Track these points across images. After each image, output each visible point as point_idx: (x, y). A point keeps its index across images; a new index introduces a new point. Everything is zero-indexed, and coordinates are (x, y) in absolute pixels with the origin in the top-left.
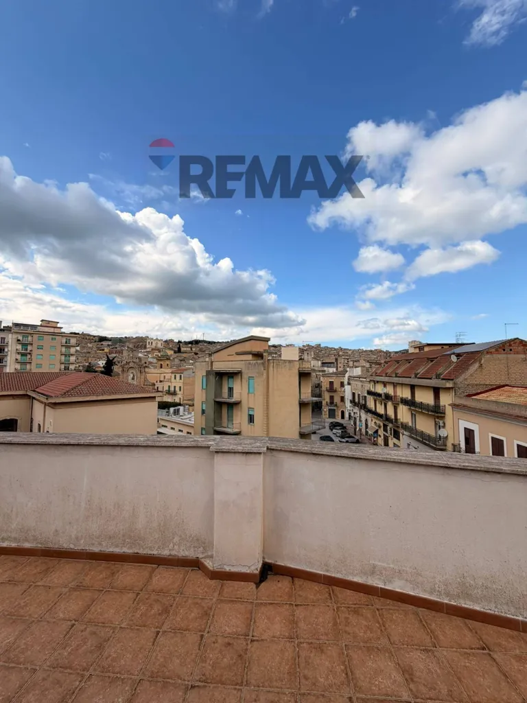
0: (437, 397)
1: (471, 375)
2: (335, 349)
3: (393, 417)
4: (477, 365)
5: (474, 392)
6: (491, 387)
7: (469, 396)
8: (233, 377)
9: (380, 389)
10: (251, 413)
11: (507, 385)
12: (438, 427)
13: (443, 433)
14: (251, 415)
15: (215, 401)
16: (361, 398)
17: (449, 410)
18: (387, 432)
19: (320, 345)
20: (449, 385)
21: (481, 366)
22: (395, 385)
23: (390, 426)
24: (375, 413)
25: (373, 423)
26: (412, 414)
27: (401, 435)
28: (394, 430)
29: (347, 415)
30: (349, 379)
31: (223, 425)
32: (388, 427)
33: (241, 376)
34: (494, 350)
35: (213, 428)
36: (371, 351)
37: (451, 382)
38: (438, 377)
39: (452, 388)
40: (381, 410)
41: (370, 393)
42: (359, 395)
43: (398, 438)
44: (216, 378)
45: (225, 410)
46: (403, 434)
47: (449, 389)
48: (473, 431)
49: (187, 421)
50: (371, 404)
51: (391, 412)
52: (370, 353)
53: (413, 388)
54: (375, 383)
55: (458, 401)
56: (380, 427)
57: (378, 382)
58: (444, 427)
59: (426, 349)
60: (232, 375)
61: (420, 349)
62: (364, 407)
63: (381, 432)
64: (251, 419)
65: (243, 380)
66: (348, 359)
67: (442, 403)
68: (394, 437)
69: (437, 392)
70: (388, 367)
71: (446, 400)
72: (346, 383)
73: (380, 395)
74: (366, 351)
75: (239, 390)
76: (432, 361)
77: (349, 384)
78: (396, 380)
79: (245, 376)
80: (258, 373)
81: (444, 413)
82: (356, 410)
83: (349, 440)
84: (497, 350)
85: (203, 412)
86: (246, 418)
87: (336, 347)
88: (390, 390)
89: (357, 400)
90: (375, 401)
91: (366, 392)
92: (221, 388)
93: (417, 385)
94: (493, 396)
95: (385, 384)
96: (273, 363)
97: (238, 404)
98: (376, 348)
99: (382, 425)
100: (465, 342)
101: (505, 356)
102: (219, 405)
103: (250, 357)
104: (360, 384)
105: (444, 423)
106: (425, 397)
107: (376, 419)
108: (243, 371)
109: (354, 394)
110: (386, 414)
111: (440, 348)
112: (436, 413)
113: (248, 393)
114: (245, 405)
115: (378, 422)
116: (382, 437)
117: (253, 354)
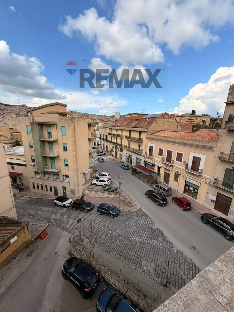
0: (140, 135)
1: (153, 127)
2: (84, 114)
3: (120, 143)
4: (155, 123)
5: (153, 133)
6: (158, 131)
7: (152, 134)
8: (50, 127)
9: (114, 132)
10: (65, 146)
11: (162, 130)
12: (139, 146)
13: (141, 148)
14: (64, 147)
15: (40, 141)
16: (105, 136)
17: (144, 140)
18: (117, 150)
19: (76, 111)
20: (146, 130)
21: (156, 123)
22: (122, 130)
23: (118, 147)
24: (112, 142)
25: (110, 146)
26: (129, 142)
27: (123, 150)
28: (120, 148)
29: (96, 144)
30: (97, 128)
31: (47, 153)
32: (118, 148)
33: (56, 126)
34: (160, 117)
35: (41, 155)
36: (99, 115)
37: (147, 129)
38: (141, 127)
39: (147, 131)
40: (114, 140)
41: (109, 134)
42: (103, 135)
43: (122, 152)
44: (39, 127)
45: (47, 145)
46: (124, 150)
47: (145, 132)
48: (153, 147)
49: (12, 152)
50: (109, 138)
51: (119, 142)
52: (99, 116)
53: (130, 131)
54: (112, 130)
55: (149, 136)
56: (114, 148)
57: (113, 129)
58: (142, 146)
59: (133, 116)
60: (49, 125)
61: (130, 115)
62: (106, 140)
63: (114, 150)
64: (65, 149)
65: (57, 128)
66: (92, 119)
67: (142, 137)
68: (120, 151)
69: (140, 132)
70: (118, 123)
71: (144, 136)
72: (96, 130)
73: (114, 135)
74: (97, 115)
75: (55, 134)
76: (137, 121)
77: (97, 130)
78: (123, 128)
79: (59, 126)
80: (68, 124)
81: (143, 141)
82: (102, 141)
83: (101, 154)
84: (161, 117)
85: (31, 147)
86: (62, 149)
87: (84, 113)
88: (119, 132)
89: (102, 137)
90: (112, 137)
91: (108, 133)
92: (43, 133)
93: (132, 131)
94: (159, 134)
95: (117, 130)
96: (77, 119)
97: (55, 141)
98: (102, 114)
99: (115, 147)
100: (144, 113)
101: (163, 119)
102: (43, 142)
103: (57, 115)
104: (104, 130)
105: (142, 145)
106: (135, 135)
107: (112, 144)
108: (57, 123)
109: (101, 135)
110: (117, 142)
111: (137, 115)
112: (140, 141)
113: (62, 136)
114: (60, 141)
115: (113, 146)
116: (115, 152)
117: (59, 114)
